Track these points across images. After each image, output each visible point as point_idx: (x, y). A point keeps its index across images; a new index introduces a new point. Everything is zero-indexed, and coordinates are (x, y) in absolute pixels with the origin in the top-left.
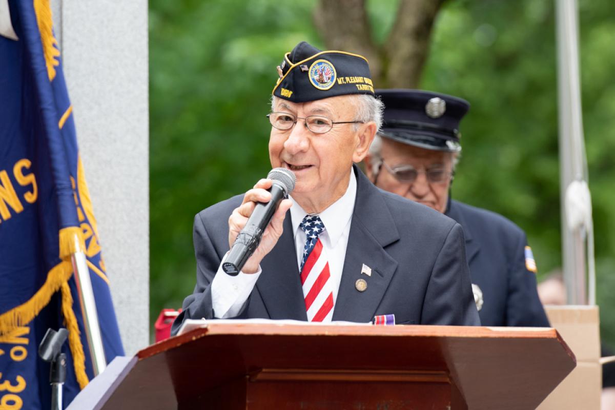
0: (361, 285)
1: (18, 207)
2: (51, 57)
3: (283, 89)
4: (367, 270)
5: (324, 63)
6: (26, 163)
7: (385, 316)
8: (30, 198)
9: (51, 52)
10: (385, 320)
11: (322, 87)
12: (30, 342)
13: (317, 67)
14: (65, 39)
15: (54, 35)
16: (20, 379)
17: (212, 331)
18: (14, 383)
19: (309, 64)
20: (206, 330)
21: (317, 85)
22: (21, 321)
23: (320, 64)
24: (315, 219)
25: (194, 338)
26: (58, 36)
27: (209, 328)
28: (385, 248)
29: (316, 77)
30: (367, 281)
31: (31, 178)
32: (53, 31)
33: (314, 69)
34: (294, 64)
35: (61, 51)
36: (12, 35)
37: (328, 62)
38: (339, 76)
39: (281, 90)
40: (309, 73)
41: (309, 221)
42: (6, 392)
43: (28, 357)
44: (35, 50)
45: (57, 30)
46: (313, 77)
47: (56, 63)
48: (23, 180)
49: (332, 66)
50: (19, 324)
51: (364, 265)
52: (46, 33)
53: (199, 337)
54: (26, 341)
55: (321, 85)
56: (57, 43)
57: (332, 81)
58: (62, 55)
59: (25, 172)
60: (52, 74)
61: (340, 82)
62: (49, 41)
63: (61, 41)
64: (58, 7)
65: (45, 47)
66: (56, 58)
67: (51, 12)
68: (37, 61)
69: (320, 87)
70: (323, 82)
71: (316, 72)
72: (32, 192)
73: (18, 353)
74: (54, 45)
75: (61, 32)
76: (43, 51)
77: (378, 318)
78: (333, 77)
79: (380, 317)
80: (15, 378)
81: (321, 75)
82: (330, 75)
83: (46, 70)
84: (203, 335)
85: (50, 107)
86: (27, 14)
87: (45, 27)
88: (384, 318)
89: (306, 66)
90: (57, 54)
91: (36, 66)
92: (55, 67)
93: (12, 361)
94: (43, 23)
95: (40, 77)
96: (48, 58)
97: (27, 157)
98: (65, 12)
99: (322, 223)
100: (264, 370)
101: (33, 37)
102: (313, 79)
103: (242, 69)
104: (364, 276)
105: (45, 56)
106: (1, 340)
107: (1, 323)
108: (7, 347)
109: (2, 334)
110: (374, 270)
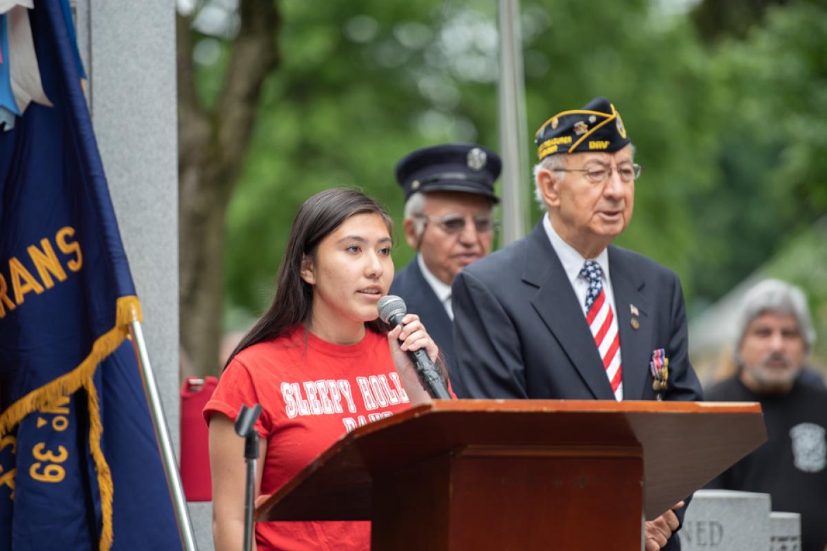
0: (635, 324)
1: (61, 276)
3: (592, 143)
4: (634, 310)
6: (69, 231)
7: (659, 350)
8: (74, 266)
12: (71, 411)
16: (62, 449)
18: (57, 454)
22: (67, 391)
24: (594, 263)
28: (639, 290)
30: (638, 320)
31: (75, 246)
36: (48, 103)
39: (588, 144)
41: (590, 265)
42: (49, 462)
43: (69, 427)
48: (65, 249)
50: (64, 395)
51: (631, 305)
54: (66, 411)
59: (68, 240)
72: (76, 260)
73: (60, 423)
77: (655, 352)
80: (57, 448)
85: (101, 174)
86: (73, 80)
91: (84, 133)
93: (54, 432)
95: (90, 145)
97: (71, 225)
99: (600, 267)
100: (470, 446)
101: (79, 103)
104: (634, 315)
106: (44, 410)
107: (45, 393)
108: (49, 417)
109: (46, 403)
110: (639, 311)
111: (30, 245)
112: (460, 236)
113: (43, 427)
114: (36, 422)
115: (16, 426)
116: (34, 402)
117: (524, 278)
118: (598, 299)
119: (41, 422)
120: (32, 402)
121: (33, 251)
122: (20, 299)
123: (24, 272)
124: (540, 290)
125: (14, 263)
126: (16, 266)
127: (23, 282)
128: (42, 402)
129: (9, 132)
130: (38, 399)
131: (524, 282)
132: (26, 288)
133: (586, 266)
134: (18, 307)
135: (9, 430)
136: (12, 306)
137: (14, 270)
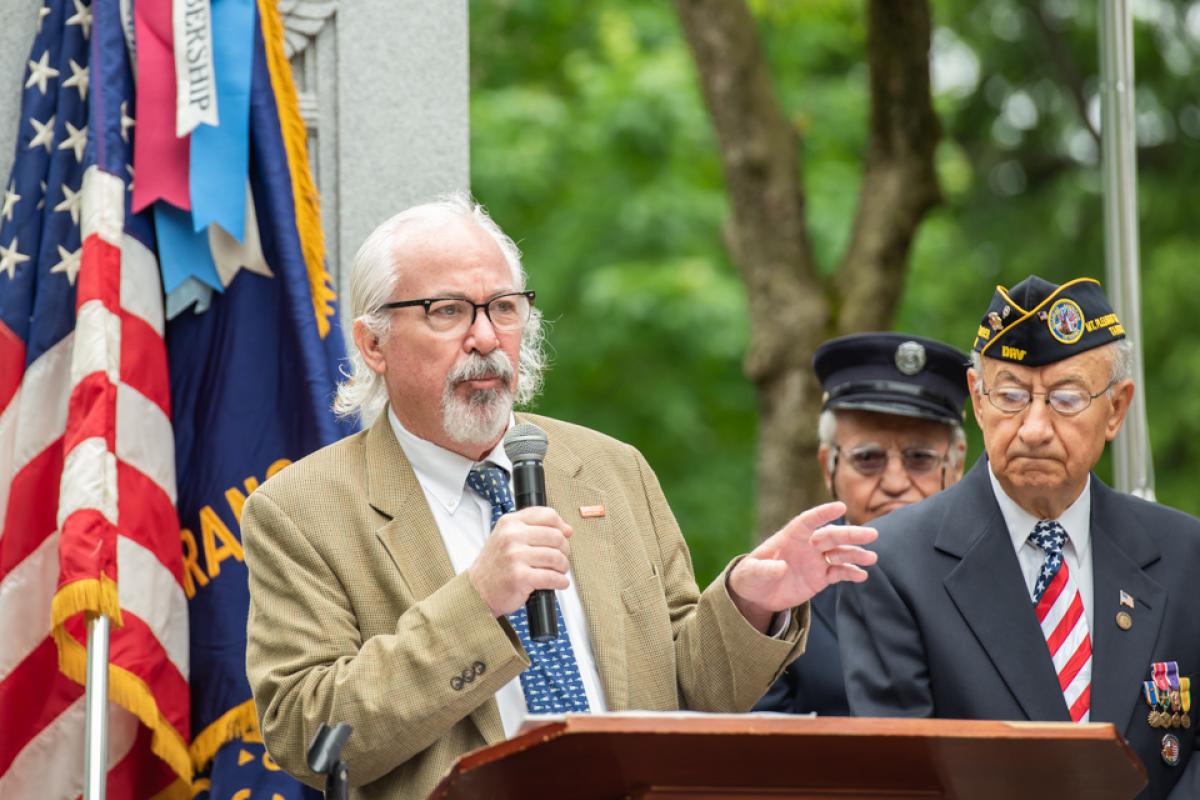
0: (1124, 620)
2: (323, 303)
3: (1005, 348)
4: (1127, 600)
5: (1066, 303)
7: (1165, 664)
9: (323, 295)
10: (1166, 670)
11: (1069, 339)
13: (1058, 311)
14: (344, 273)
15: (327, 269)
16: (278, 799)
17: (572, 728)
19: (1047, 308)
20: (562, 725)
21: (1061, 337)
23: (1060, 306)
24: (1052, 525)
25: (546, 738)
26: (333, 269)
27: (569, 722)
28: (1145, 568)
29: (1059, 326)
30: (1131, 615)
32: (325, 262)
33: (1054, 316)
34: (1029, 310)
35: (338, 292)
36: (265, 271)
37: (1069, 301)
38: (1087, 320)
39: (1001, 350)
40: (1049, 322)
41: (1046, 529)
44: (298, 291)
45: (331, 259)
46: (1054, 327)
47: (331, 311)
49: (1077, 307)
51: (1121, 592)
52: (316, 267)
53: (553, 736)
55: (1066, 336)
56: (332, 281)
57: (1079, 328)
58: (339, 298)
60: (324, 327)
61: (1090, 329)
62: (319, 277)
63: (338, 278)
64: (333, 225)
65: (313, 287)
66: (330, 303)
67: (323, 234)
68: (301, 308)
69: (1065, 340)
70: (1068, 332)
71: (1057, 320)
74: (327, 284)
75: (338, 263)
76: (310, 294)
77: (1157, 667)
78: (1080, 322)
79: (1160, 664)
81: (1064, 322)
82: (1076, 320)
83: (315, 323)
84: (559, 733)
85: (321, 379)
86: (287, 237)
87: (313, 257)
88: (1164, 666)
89: (1045, 313)
90: (332, 296)
91: (299, 317)
92: (329, 318)
93: (266, 772)
94: (309, 250)
95: (307, 335)
96: (318, 303)
97: (285, 456)
98: (344, 233)
99: (1064, 531)
100: (655, 788)
101: (294, 272)
102: (1055, 330)
103: (611, 313)
104: (1125, 607)
105: (314, 300)
106: (248, 738)
107: (248, 714)
108: (257, 749)
109: (250, 730)
110: (1137, 600)
111: (229, 488)
112: (880, 481)
113: (248, 764)
114: (237, 757)
115: (210, 763)
116: (231, 726)
117: (937, 544)
118: (1054, 581)
119: (245, 757)
120: (228, 727)
121: (232, 495)
122: (214, 569)
123: (220, 529)
124: (962, 562)
125: (207, 514)
126: (209, 518)
127: (219, 544)
128: (244, 728)
129: (202, 314)
130: (237, 722)
131: (939, 550)
132: (223, 553)
133: (1038, 529)
134: (212, 581)
135: (200, 770)
136: (203, 580)
137: (207, 526)
